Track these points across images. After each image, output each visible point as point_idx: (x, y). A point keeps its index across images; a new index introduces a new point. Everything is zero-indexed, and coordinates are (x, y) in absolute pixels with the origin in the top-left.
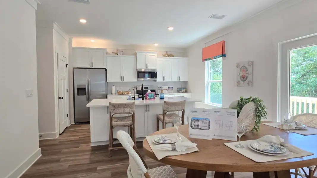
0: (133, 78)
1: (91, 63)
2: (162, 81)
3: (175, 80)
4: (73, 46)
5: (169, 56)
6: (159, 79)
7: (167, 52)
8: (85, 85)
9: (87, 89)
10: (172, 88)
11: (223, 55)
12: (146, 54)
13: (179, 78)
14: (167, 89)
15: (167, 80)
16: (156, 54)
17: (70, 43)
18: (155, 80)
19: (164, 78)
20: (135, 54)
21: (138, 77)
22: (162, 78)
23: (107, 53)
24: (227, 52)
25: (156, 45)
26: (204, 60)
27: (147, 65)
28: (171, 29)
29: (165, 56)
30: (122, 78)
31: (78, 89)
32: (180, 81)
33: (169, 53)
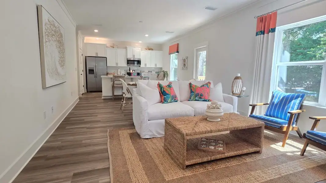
0: (124, 64)
1: (97, 54)
2: (144, 66)
3: (153, 66)
4: (85, 42)
5: (150, 49)
6: (142, 65)
7: (148, 46)
8: (94, 68)
9: (95, 71)
10: (151, 71)
11: (178, 52)
12: (133, 48)
13: (156, 65)
14: (148, 72)
15: (148, 66)
16: (140, 49)
17: (83, 40)
18: (140, 66)
19: (146, 65)
20: (126, 48)
21: (128, 63)
22: (144, 65)
23: (107, 47)
24: (180, 50)
25: (140, 42)
26: (170, 54)
27: (134, 56)
28: (147, 35)
29: (147, 50)
30: (117, 64)
31: (89, 70)
32: (157, 67)
33: (150, 47)
